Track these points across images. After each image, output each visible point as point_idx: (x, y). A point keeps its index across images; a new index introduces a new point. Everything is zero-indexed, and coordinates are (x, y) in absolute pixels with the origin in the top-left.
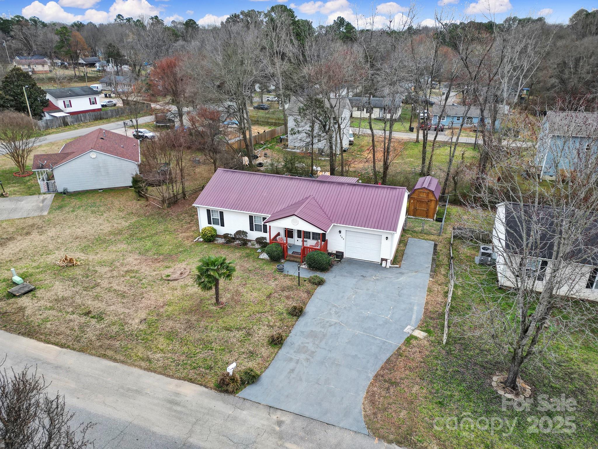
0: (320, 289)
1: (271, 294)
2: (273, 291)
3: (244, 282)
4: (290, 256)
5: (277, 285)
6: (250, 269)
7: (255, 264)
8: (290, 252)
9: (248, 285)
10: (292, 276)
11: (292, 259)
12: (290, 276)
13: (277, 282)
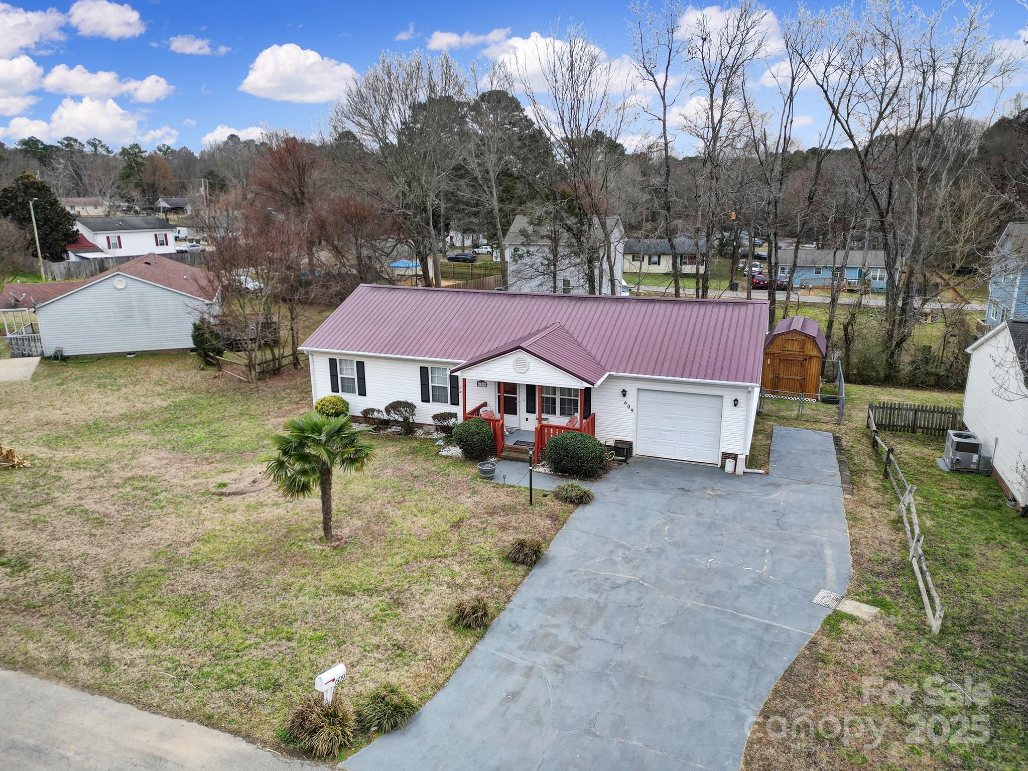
0: (581, 513)
1: (461, 520)
2: (468, 515)
3: (399, 498)
4: (510, 449)
5: (477, 503)
6: (416, 473)
7: (428, 465)
8: (510, 442)
9: (408, 504)
10: (513, 486)
11: (514, 455)
12: (509, 486)
13: (477, 498)
